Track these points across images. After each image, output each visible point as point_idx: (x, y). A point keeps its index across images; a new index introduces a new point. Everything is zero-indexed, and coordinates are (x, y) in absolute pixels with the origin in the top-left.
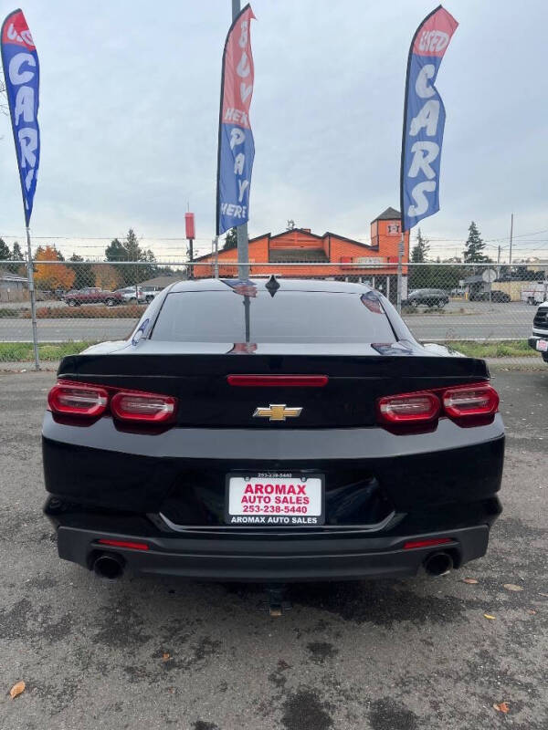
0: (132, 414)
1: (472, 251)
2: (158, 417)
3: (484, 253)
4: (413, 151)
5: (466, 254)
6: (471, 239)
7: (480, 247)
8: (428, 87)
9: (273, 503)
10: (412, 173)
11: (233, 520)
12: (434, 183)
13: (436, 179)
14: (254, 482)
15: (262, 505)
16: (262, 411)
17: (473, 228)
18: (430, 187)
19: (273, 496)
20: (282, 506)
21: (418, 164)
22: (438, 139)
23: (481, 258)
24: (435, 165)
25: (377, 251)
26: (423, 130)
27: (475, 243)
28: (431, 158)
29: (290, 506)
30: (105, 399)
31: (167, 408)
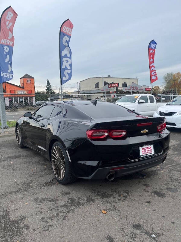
0: (115, 136)
1: (48, 88)
2: (122, 136)
3: (52, 89)
4: (63, 60)
5: (47, 90)
6: (48, 85)
7: (51, 87)
8: (66, 42)
9: (147, 152)
10: (63, 67)
11: (141, 157)
12: (70, 71)
13: (71, 69)
14: (143, 147)
15: (145, 152)
16: (142, 132)
17: (48, 81)
18: (69, 71)
19: (146, 150)
20: (148, 152)
21: (65, 64)
22: (70, 58)
23: (51, 91)
24: (71, 65)
25: (24, 88)
26: (66, 55)
27: (49, 86)
28: (69, 63)
29: (149, 151)
30: (108, 133)
31: (124, 133)
